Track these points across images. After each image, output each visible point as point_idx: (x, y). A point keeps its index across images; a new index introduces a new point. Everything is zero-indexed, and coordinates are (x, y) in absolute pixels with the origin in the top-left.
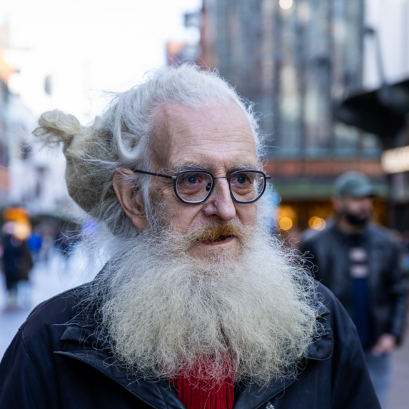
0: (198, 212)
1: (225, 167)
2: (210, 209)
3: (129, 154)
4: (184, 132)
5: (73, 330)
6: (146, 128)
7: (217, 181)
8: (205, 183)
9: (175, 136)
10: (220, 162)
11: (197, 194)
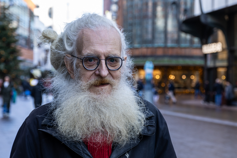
0: (93, 73)
1: (104, 55)
2: (97, 72)
3: (69, 49)
4: (89, 40)
5: (47, 120)
6: (75, 38)
7: (101, 61)
8: (96, 61)
9: (85, 42)
10: (102, 53)
11: (93, 66)
